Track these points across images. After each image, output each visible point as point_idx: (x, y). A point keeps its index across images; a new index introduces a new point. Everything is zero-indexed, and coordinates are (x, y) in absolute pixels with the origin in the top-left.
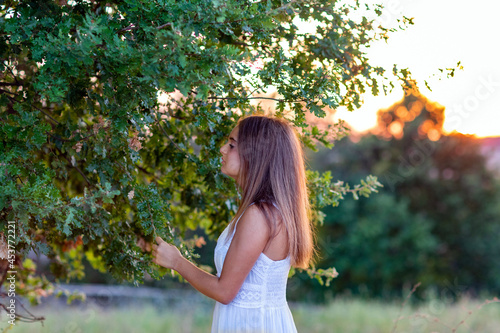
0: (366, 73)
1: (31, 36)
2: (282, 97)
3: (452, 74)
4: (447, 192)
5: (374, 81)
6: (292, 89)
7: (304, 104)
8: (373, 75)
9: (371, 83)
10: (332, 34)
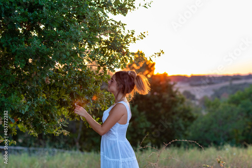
0: (128, 55)
1: (10, 44)
2: (99, 65)
3: (160, 55)
4: (155, 102)
5: (131, 58)
6: (103, 62)
7: (107, 67)
8: (131, 56)
9: (129, 58)
10: (115, 41)
